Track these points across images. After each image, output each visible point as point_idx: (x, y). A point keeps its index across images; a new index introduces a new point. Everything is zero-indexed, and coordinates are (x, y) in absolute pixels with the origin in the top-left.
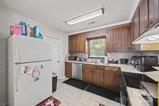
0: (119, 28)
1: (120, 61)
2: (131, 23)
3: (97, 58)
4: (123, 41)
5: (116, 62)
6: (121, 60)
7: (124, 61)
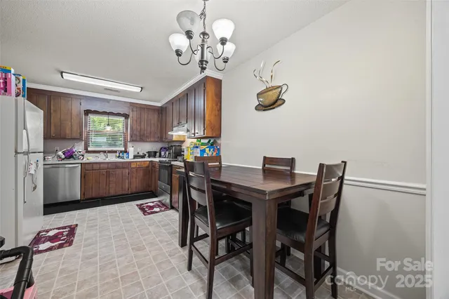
0: (144, 108)
1: (147, 155)
2: (161, 107)
3: (110, 152)
4: (153, 129)
5: (143, 157)
6: (148, 152)
7: (153, 154)
